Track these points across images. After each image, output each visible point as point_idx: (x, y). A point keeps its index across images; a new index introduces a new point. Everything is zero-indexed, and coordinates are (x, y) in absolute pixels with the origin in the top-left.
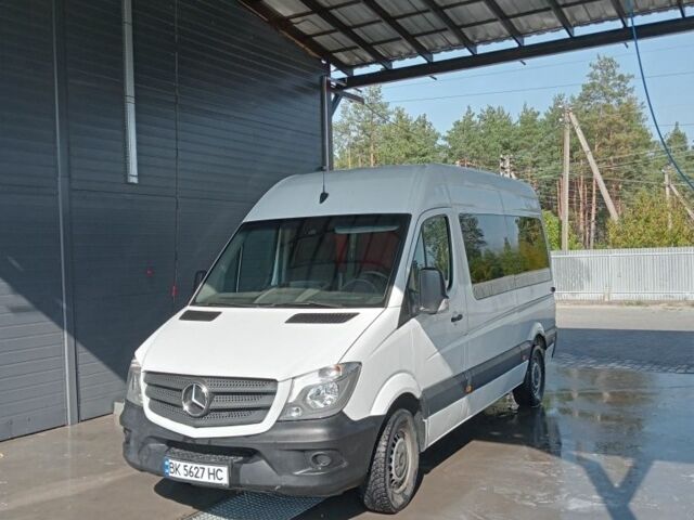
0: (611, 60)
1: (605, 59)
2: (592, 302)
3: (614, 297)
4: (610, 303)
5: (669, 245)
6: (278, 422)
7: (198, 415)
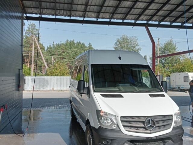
0: (34, 24)
1: (33, 24)
2: (49, 91)
3: (55, 89)
4: (54, 91)
5: (62, 75)
6: (173, 128)
7: (152, 129)
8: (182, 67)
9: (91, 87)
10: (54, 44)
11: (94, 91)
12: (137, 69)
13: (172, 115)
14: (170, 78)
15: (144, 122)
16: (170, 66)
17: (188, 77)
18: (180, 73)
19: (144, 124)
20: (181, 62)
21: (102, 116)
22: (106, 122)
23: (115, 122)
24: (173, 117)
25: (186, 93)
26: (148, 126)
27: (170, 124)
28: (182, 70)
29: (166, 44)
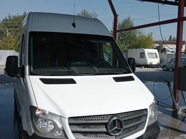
6: (147, 127)
7: (117, 134)
8: (138, 43)
9: (27, 68)
10: (10, 16)
11: (31, 74)
12: (97, 42)
13: (146, 110)
14: (127, 54)
15: (106, 125)
16: (127, 42)
17: (144, 53)
18: (137, 49)
19: (106, 128)
20: (138, 38)
21: (37, 117)
22: (45, 125)
23: (60, 126)
24: (147, 111)
25: (142, 68)
26: (112, 130)
27: (143, 122)
28: (137, 47)
29: (124, 21)
